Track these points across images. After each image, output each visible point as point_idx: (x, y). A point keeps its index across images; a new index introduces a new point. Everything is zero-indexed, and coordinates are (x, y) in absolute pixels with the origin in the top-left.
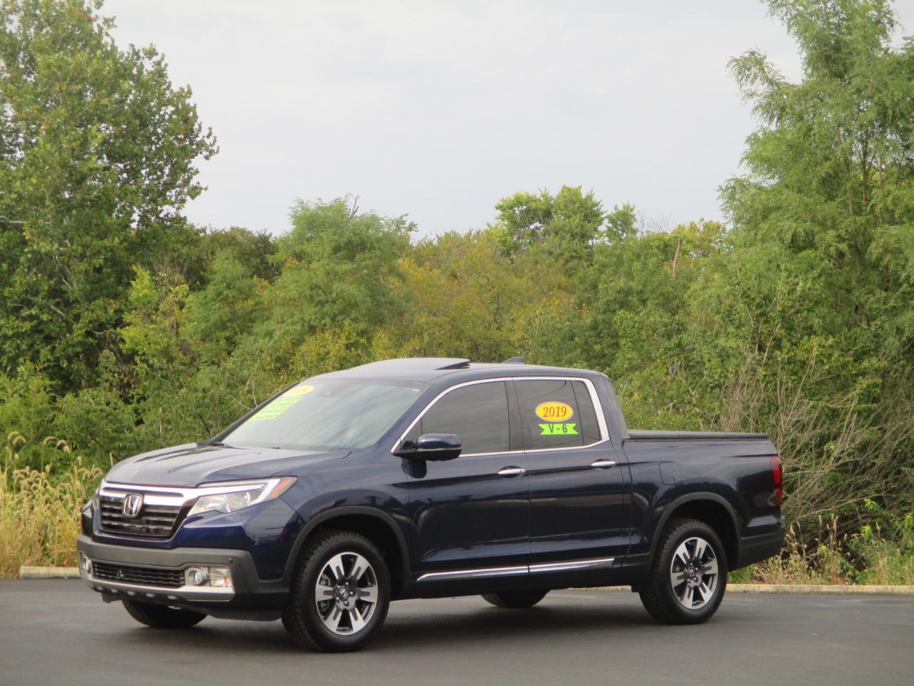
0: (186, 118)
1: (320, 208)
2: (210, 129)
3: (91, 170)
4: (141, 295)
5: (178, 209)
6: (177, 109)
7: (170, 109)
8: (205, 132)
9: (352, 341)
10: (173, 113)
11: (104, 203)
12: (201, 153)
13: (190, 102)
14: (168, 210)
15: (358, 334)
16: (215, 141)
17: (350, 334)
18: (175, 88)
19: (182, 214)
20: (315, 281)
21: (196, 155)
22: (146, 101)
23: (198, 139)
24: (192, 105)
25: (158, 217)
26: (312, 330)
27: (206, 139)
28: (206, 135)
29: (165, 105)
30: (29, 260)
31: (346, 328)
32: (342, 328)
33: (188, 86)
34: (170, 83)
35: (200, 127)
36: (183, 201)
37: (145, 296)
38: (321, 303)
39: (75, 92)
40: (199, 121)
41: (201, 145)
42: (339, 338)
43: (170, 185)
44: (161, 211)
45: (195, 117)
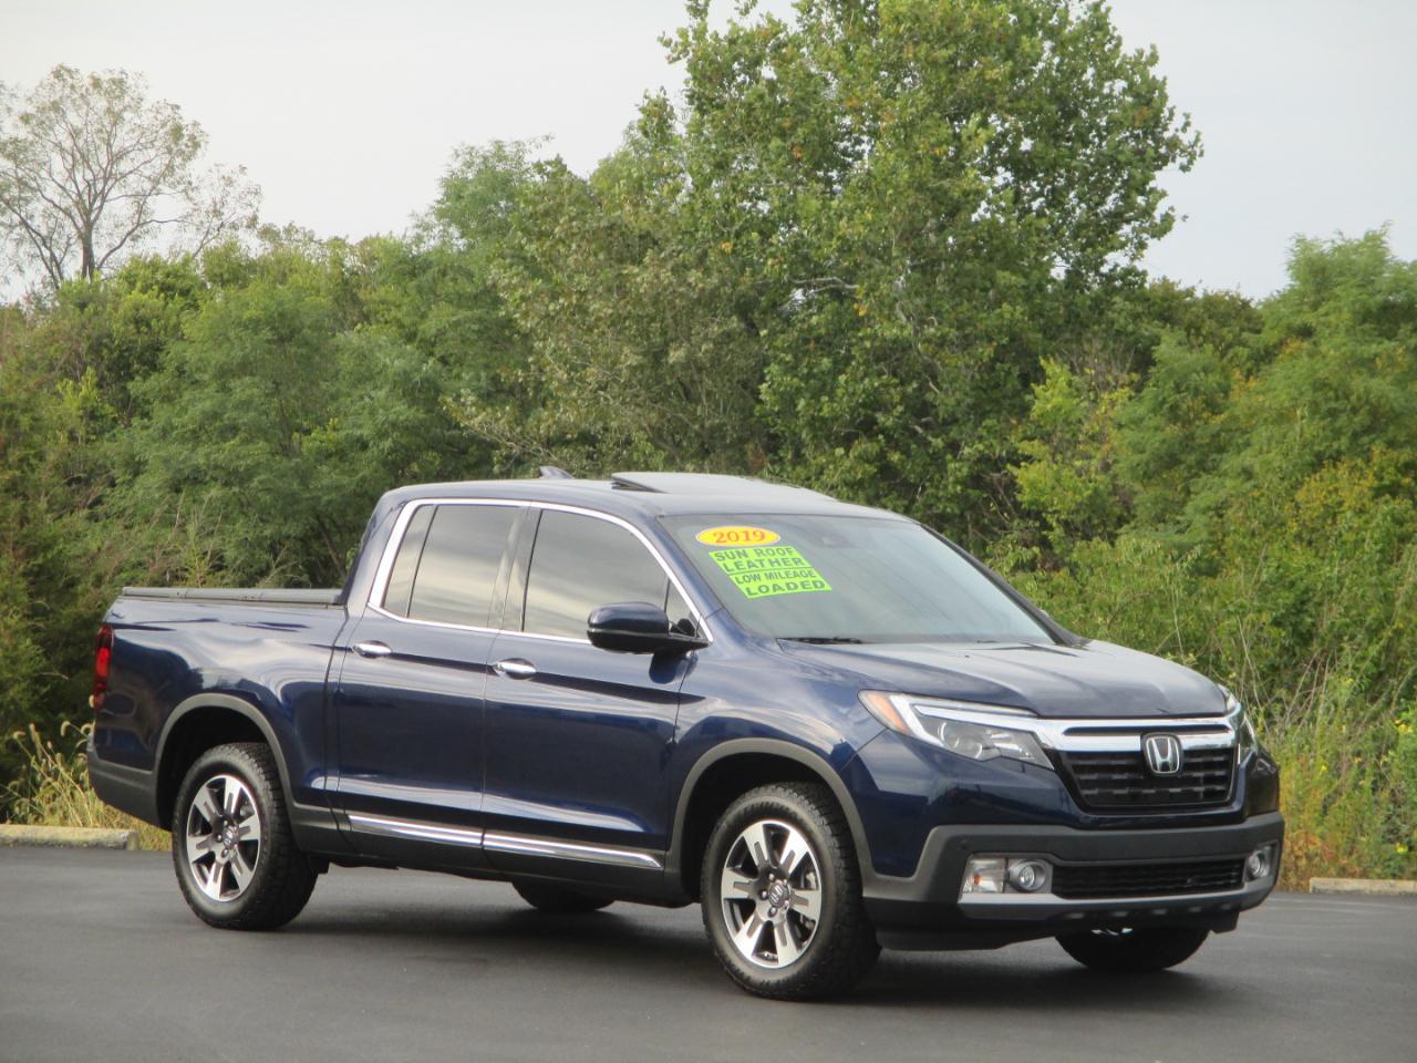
0: (1148, 101)
1: (1339, 249)
2: (1187, 116)
3: (966, 194)
4: (1049, 406)
5: (1133, 258)
6: (1131, 84)
7: (1120, 84)
8: (1178, 121)
9: (1386, 482)
10: (1125, 92)
11: (996, 249)
12: (1173, 160)
13: (1155, 72)
14: (1116, 260)
15: (1398, 470)
16: (1197, 140)
17: (1382, 469)
18: (1128, 50)
19: (1139, 265)
20: (1322, 374)
21: (1165, 164)
22: (1076, 72)
23: (1167, 135)
24: (1160, 78)
25: (1098, 273)
26: (1317, 464)
27: (1181, 135)
28: (1180, 126)
29: (1108, 78)
30: (867, 351)
31: (1376, 460)
32: (1368, 461)
33: (1153, 47)
34: (1119, 39)
35: (1172, 114)
36: (1142, 246)
37: (1058, 409)
38: (1333, 413)
39: (941, 61)
40: (1169, 104)
41: (1173, 144)
42: (1363, 476)
43: (1117, 218)
44: (1102, 263)
45: (1164, 97)
